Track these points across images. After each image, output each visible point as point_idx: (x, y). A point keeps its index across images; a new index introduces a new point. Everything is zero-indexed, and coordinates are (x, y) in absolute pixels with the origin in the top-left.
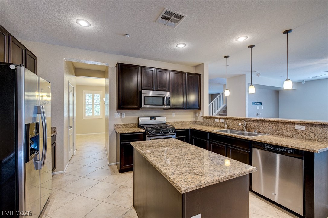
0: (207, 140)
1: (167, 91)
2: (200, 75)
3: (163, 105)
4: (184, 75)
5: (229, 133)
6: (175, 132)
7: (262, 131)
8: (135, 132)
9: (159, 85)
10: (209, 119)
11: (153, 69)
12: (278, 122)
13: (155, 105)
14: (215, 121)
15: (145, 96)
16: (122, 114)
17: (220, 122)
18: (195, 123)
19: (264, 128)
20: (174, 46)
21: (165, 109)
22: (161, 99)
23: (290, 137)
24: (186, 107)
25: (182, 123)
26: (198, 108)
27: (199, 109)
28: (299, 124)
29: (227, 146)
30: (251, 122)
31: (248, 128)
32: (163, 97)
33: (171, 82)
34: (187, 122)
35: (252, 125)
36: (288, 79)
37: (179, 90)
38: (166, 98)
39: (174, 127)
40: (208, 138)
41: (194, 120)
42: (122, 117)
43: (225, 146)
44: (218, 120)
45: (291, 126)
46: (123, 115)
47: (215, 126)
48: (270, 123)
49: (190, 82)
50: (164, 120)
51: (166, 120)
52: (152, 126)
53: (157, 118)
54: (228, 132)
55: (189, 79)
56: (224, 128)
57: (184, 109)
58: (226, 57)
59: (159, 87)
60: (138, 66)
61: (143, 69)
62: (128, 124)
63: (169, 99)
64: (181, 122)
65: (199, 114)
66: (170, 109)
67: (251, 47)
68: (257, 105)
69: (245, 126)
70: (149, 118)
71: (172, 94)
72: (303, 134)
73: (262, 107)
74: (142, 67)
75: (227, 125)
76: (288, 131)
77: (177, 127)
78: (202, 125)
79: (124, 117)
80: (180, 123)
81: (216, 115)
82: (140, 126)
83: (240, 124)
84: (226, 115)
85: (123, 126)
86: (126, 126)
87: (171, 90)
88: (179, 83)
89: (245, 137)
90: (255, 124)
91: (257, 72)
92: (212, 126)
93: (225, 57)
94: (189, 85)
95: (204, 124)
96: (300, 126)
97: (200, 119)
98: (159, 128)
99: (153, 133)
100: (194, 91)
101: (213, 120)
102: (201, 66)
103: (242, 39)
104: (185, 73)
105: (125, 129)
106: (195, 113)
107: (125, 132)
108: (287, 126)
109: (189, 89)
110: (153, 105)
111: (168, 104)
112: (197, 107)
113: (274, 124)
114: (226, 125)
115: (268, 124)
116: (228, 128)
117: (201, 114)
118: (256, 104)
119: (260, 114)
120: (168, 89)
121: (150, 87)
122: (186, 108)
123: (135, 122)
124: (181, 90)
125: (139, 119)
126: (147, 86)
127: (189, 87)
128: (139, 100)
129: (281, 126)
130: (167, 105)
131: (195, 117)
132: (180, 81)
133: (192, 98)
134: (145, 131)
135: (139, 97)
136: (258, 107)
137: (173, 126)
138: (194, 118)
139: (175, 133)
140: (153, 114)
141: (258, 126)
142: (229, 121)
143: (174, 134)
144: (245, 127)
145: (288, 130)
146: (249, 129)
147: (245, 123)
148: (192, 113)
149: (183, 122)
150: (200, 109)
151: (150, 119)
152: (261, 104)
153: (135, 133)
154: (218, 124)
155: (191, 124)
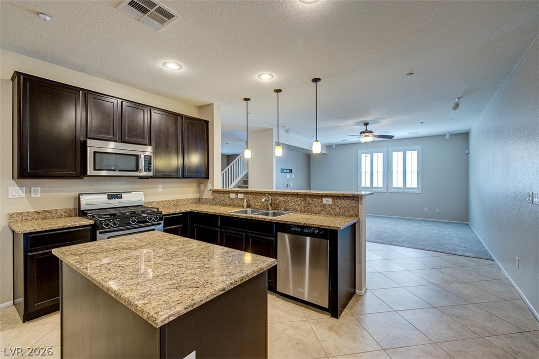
0: (218, 227)
1: (146, 145)
2: (207, 122)
3: (137, 170)
4: (179, 119)
5: (250, 215)
6: (161, 219)
7: (289, 208)
8: (69, 225)
9: (129, 133)
10: (222, 195)
11: (115, 101)
12: (306, 195)
13: (120, 171)
14: (231, 197)
15: (95, 153)
16: (32, 189)
17: (237, 197)
18: (199, 201)
19: (291, 204)
20: (159, 64)
21: (141, 178)
22: (133, 159)
23: (317, 213)
24: (184, 174)
25: (176, 203)
26: (205, 176)
27: (205, 178)
28: (327, 196)
29: (246, 233)
30: (277, 196)
31: (273, 206)
32: (137, 156)
33: (153, 129)
34: (184, 200)
35: (278, 201)
36: (317, 141)
37: (170, 144)
38: (143, 157)
39: (160, 210)
40: (219, 225)
41: (197, 196)
42: (33, 195)
43: (244, 234)
44: (235, 194)
45: (319, 200)
46: (35, 191)
47: (230, 205)
48: (298, 197)
49: (189, 132)
50: (140, 199)
51: (143, 199)
52: (113, 212)
53: (123, 194)
54: (248, 212)
55: (188, 128)
56: (243, 207)
57: (179, 178)
58: (247, 100)
59: (129, 137)
60: (76, 90)
61: (90, 97)
62: (50, 212)
63: (151, 159)
64: (173, 201)
65: (205, 186)
66: (151, 177)
67: (278, 91)
68: (287, 172)
69: (270, 202)
70: (105, 196)
71: (156, 151)
72: (330, 209)
73: (293, 175)
74: (87, 93)
75: (247, 201)
76: (316, 207)
77: (165, 211)
78: (211, 204)
79: (39, 195)
80: (173, 203)
81: (234, 188)
82: (83, 213)
83: (263, 200)
84: (247, 187)
85: (36, 216)
86: (44, 215)
87: (153, 143)
88: (171, 133)
89: (270, 218)
90: (282, 199)
91: (286, 127)
92: (226, 205)
93: (245, 99)
94: (188, 138)
95: (213, 202)
96: (327, 199)
97: (208, 195)
98: (128, 214)
99: (115, 224)
100: (197, 148)
101: (227, 195)
102: (208, 107)
103: (266, 78)
104: (182, 116)
105: (39, 221)
106: (199, 185)
107: (39, 229)
108: (315, 200)
109: (188, 145)
110: (115, 170)
111: (148, 169)
112: (203, 174)
113: (302, 199)
114: (245, 203)
115: (296, 199)
116: (248, 206)
117: (209, 186)
118: (285, 171)
119: (291, 184)
120: (147, 141)
121: (108, 133)
122: (183, 177)
123: (71, 205)
124: (174, 145)
125: (81, 199)
126: (99, 132)
127: (188, 141)
128: (79, 159)
129: (309, 199)
130: (146, 170)
131: (200, 191)
132: (172, 129)
133: (195, 159)
134: (95, 222)
135: (79, 153)
136: (288, 176)
137: (158, 209)
138: (197, 193)
139: (162, 222)
140: (115, 187)
141: (285, 202)
142: (249, 196)
143: (160, 224)
144: (270, 204)
145: (316, 204)
146: (275, 206)
147: (270, 198)
148: (195, 185)
149: (179, 200)
150: (207, 177)
151: (109, 198)
152: (291, 171)
153: (69, 228)
154: (235, 202)
155: (191, 203)
